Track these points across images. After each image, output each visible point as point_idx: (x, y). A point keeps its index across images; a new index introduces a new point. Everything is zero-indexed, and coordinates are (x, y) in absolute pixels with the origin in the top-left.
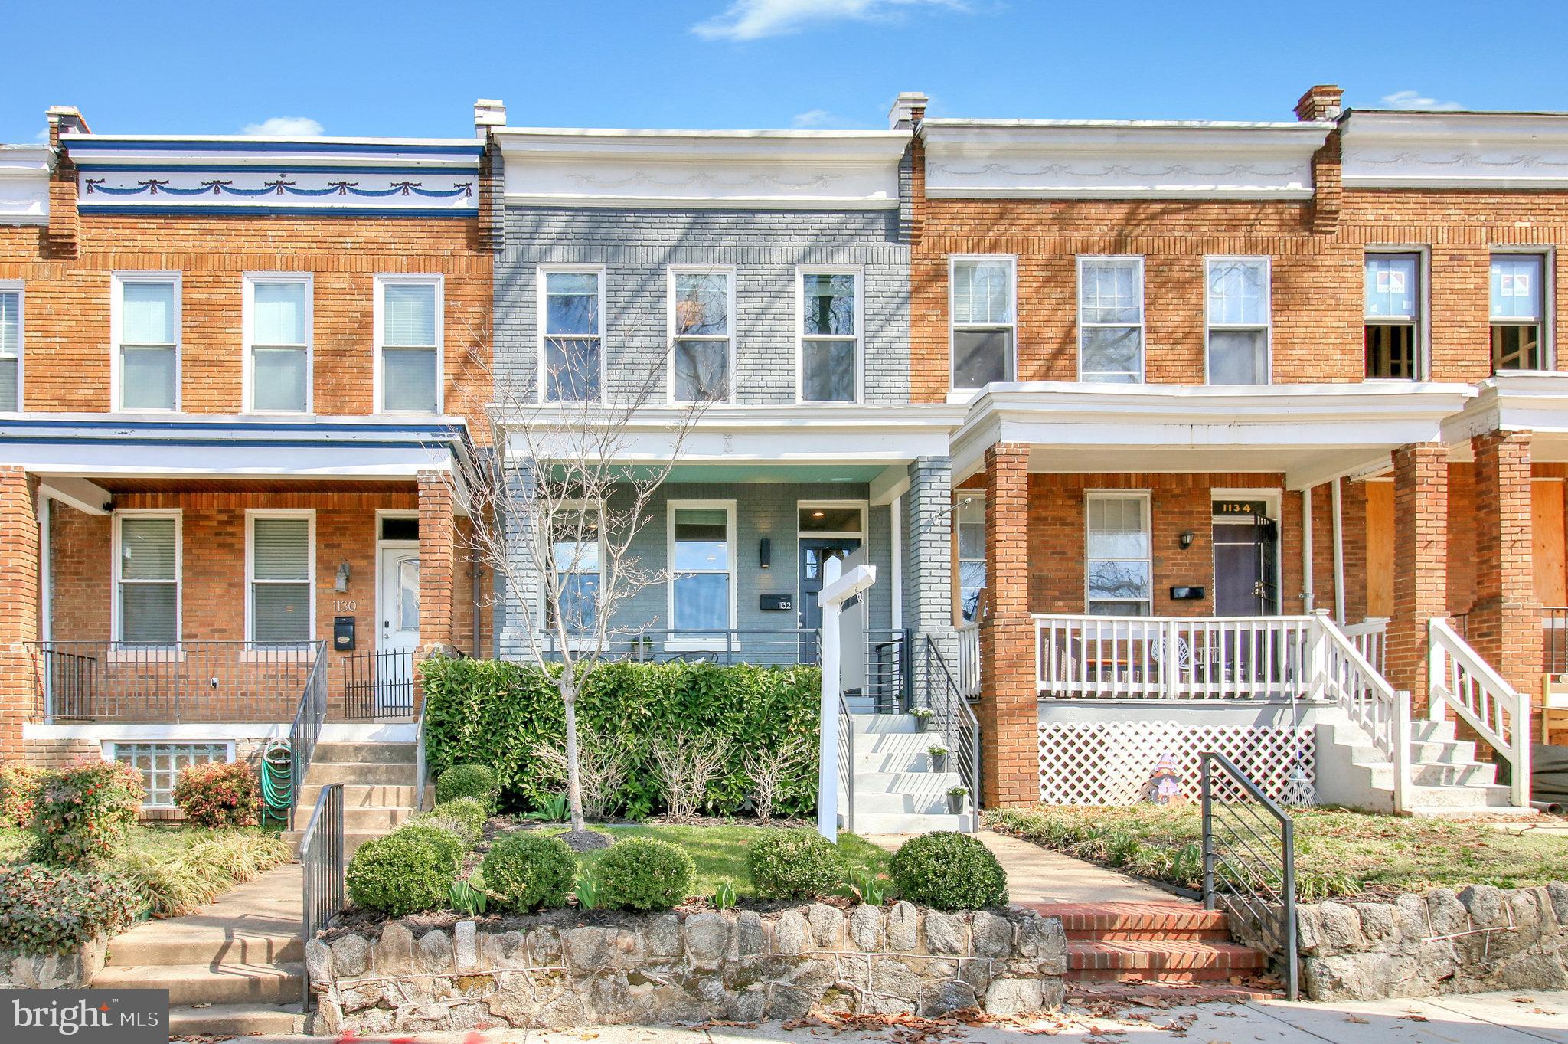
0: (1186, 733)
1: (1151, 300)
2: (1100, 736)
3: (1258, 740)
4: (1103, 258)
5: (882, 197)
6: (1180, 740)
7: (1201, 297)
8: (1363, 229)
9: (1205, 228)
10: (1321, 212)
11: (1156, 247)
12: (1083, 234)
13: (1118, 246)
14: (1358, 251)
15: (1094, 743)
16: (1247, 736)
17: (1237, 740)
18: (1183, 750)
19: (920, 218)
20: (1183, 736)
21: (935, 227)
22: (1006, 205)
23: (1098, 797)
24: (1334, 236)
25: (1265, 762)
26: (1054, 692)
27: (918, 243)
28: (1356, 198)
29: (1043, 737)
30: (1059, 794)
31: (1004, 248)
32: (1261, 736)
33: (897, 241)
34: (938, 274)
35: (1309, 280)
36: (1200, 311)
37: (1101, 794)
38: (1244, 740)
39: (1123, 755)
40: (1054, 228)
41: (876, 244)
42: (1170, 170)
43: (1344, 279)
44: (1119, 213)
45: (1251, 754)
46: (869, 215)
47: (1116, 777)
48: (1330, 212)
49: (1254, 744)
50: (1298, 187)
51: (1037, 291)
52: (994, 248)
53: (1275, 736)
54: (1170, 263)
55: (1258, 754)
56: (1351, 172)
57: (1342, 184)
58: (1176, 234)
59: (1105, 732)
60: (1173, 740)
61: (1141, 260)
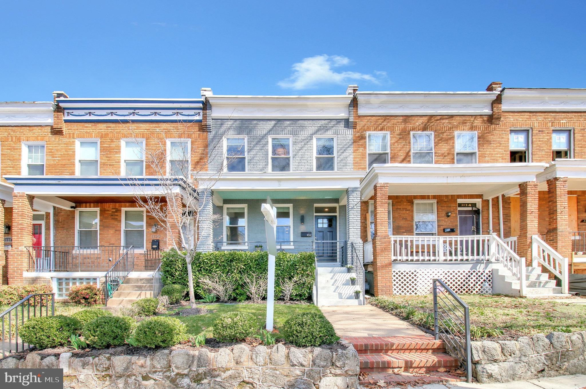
0: (446, 272)
1: (436, 144)
2: (415, 273)
3: (472, 274)
4: (419, 132)
5: (343, 115)
6: (444, 274)
7: (454, 143)
8: (509, 123)
9: (455, 123)
10: (495, 118)
11: (438, 129)
12: (412, 125)
13: (425, 129)
14: (508, 130)
15: (413, 276)
16: (468, 273)
17: (464, 274)
18: (445, 277)
19: (356, 121)
20: (445, 273)
21: (361, 124)
22: (386, 117)
23: (414, 293)
24: (499, 125)
25: (474, 281)
26: (398, 260)
27: (355, 128)
28: (506, 114)
29: (394, 274)
30: (400, 292)
31: (385, 130)
32: (473, 273)
33: (348, 128)
34: (363, 138)
35: (491, 138)
36: (453, 147)
37: (415, 291)
38: (467, 274)
39: (423, 279)
40: (403, 124)
41: (341, 129)
42: (443, 107)
43: (503, 138)
44: (425, 119)
45: (469, 278)
46: (339, 121)
47: (421, 286)
48: (498, 118)
49: (470, 275)
50: (487, 111)
51: (397, 142)
52: (382, 130)
53: (478, 273)
54: (443, 133)
55: (472, 278)
56: (504, 107)
57: (502, 110)
58: (445, 125)
59: (416, 272)
60: (441, 274)
61: (433, 133)
